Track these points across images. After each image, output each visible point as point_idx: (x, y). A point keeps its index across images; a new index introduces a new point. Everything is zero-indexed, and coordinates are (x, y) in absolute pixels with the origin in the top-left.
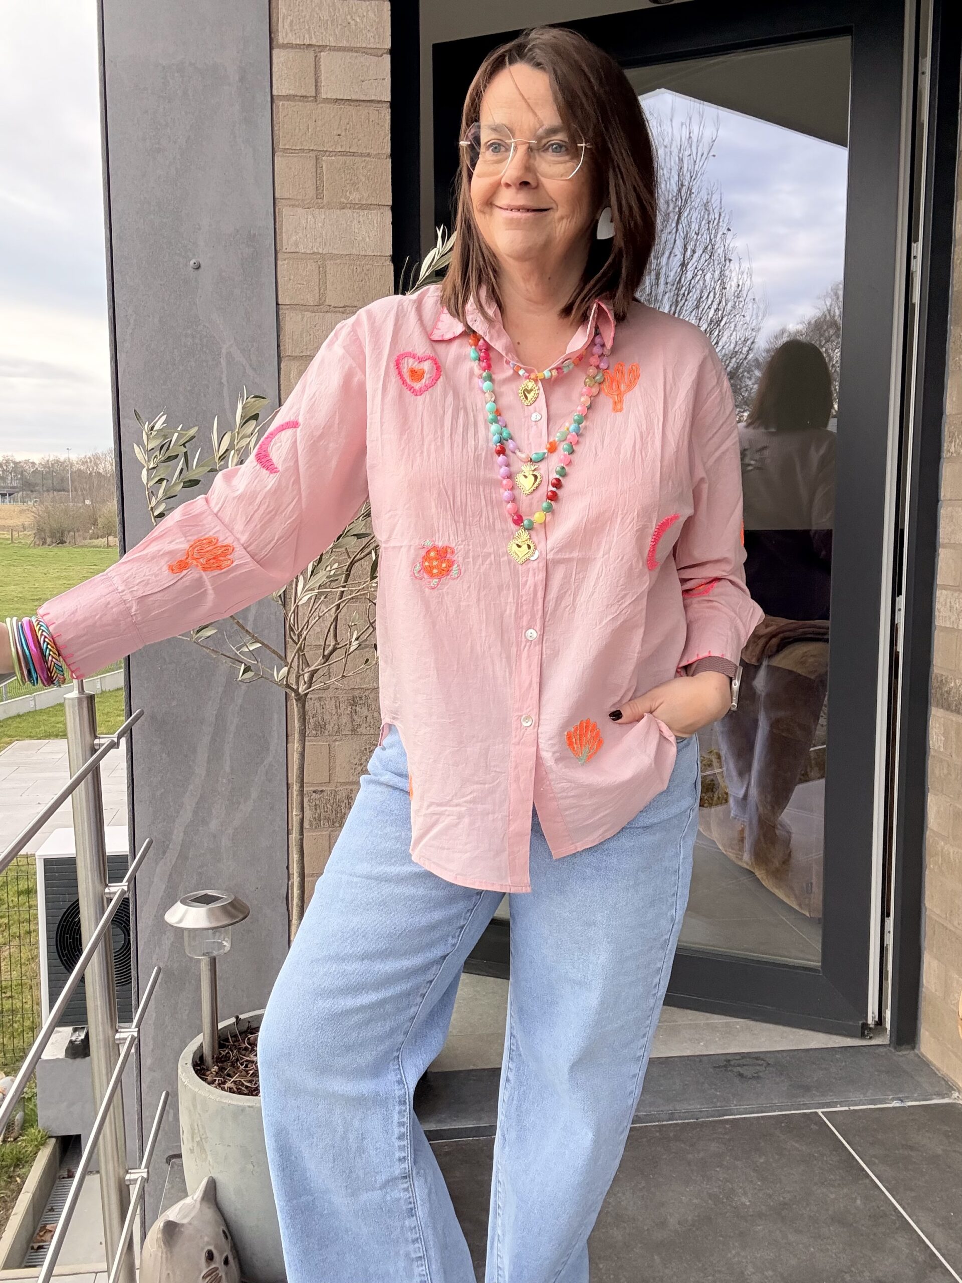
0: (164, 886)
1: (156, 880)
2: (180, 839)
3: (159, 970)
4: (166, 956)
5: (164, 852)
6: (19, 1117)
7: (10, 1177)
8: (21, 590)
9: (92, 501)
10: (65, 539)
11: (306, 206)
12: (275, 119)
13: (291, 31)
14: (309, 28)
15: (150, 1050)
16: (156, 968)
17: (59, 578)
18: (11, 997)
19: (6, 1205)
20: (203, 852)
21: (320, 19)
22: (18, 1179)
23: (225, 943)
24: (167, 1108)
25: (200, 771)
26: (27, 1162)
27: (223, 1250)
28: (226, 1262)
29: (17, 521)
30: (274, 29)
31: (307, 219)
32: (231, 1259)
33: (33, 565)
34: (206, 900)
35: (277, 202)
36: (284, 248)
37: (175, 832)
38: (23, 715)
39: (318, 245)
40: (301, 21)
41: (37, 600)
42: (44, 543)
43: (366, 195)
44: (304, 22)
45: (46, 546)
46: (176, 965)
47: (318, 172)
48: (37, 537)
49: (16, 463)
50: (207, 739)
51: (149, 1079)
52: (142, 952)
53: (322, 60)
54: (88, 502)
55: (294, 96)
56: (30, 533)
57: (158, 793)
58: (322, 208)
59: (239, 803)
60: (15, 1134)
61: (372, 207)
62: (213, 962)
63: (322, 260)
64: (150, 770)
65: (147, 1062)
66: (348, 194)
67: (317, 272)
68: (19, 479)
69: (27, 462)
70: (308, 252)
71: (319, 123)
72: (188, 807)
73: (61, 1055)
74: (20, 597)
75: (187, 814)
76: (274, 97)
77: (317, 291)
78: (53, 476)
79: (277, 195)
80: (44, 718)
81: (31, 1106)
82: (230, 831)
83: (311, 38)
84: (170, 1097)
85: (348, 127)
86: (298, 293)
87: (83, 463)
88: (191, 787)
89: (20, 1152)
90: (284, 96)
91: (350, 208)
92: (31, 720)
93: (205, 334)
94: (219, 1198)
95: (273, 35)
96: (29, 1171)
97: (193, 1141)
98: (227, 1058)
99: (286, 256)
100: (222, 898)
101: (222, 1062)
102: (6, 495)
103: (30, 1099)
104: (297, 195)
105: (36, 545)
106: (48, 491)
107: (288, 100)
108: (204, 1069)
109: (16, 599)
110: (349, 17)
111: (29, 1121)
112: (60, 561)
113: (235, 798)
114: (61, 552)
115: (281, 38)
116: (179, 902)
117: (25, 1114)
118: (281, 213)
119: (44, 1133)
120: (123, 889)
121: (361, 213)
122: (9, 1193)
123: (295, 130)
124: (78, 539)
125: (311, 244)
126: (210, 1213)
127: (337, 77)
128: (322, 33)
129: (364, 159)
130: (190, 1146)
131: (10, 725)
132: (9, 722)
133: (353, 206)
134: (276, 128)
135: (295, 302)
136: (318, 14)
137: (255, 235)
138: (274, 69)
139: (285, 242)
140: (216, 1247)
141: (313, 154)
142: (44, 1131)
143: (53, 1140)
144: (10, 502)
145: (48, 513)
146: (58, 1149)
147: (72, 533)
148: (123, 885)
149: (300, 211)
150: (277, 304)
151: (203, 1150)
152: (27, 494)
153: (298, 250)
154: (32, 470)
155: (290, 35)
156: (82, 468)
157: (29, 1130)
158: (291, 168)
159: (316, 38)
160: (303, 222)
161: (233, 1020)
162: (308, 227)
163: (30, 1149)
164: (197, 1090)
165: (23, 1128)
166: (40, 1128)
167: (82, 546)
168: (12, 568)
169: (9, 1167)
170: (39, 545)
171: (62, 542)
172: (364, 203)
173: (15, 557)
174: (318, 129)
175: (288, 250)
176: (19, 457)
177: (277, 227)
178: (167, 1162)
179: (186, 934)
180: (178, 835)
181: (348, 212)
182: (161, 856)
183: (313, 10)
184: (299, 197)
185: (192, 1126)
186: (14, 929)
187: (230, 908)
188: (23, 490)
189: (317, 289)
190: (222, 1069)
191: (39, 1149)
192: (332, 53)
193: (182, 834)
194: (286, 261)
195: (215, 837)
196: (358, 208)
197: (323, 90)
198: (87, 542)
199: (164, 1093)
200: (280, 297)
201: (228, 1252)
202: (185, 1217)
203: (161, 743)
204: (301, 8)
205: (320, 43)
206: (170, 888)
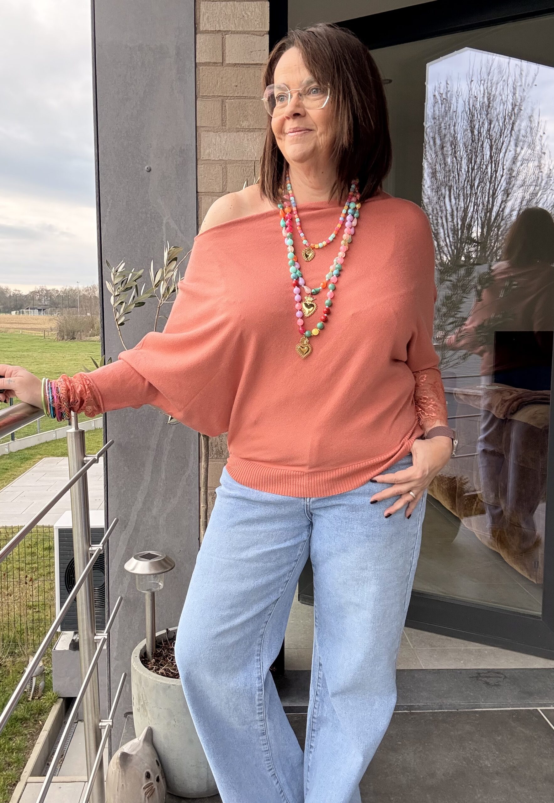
0: (125, 548)
1: (120, 544)
2: (135, 519)
3: (121, 599)
4: (126, 589)
5: (125, 527)
6: (41, 684)
7: (36, 721)
8: (49, 367)
9: (91, 314)
10: (75, 337)
11: (216, 131)
12: (197, 77)
13: (208, 22)
14: (219, 20)
15: (116, 647)
16: (119, 597)
17: (71, 360)
18: (39, 611)
19: (33, 737)
20: (148, 527)
21: (226, 14)
22: (40, 722)
23: (160, 584)
24: (125, 683)
25: (147, 478)
26: (46, 712)
27: (156, 772)
28: (158, 780)
29: (47, 326)
30: (197, 22)
31: (216, 139)
32: (160, 778)
33: (56, 352)
34: (148, 557)
35: (198, 128)
36: (202, 157)
37: (132, 515)
38: (49, 442)
39: (222, 154)
40: (214, 16)
41: (58, 373)
42: (63, 339)
43: (252, 123)
44: (216, 17)
45: (64, 341)
46: (131, 596)
47: (223, 109)
48: (59, 335)
49: (47, 291)
50: (151, 458)
51: (115, 665)
52: (112, 587)
53: (227, 40)
54: (89, 314)
55: (209, 63)
56: (55, 333)
57: (122, 491)
58: (225, 132)
59: (170, 498)
60: (39, 695)
61: (256, 130)
62: (153, 595)
63: (224, 164)
64: (118, 476)
65: (114, 654)
66: (241, 123)
67: (222, 171)
68: (49, 300)
69: (53, 290)
70: (216, 159)
71: (224, 79)
72: (140, 500)
73: (67, 648)
74: (49, 372)
75: (139, 505)
76: (197, 64)
77: (222, 184)
78: (69, 299)
79: (198, 125)
80: (61, 444)
81: (49, 678)
82: (165, 515)
83: (220, 26)
84: (127, 677)
85: (242, 81)
86: (210, 185)
87: (86, 291)
88: (142, 488)
89: (42, 706)
90: (203, 63)
91: (242, 131)
92: (54, 445)
93: (153, 211)
94: (154, 740)
95: (196, 26)
96: (47, 718)
97: (139, 704)
98: (160, 655)
99: (203, 162)
100: (158, 556)
101: (158, 657)
102: (41, 310)
103: (48, 674)
104: (210, 124)
105: (58, 340)
106: (66, 307)
107: (205, 66)
108: (147, 661)
109: (46, 372)
110: (243, 13)
111: (48, 687)
112: (72, 350)
113: (168, 495)
114: (73, 344)
115: (202, 26)
116: (133, 558)
117: (45, 683)
118: (200, 135)
119: (56, 695)
120: (100, 549)
121: (249, 134)
122: (35, 731)
123: (210, 83)
124: (83, 337)
125: (218, 155)
126: (148, 749)
127: (235, 50)
128: (227, 23)
129: (251, 100)
130: (138, 707)
131: (41, 448)
132: (41, 446)
133: (244, 130)
134: (198, 83)
135: (208, 190)
136: (224, 11)
137: (184, 150)
138: (197, 47)
139: (202, 154)
140: (152, 770)
141: (220, 99)
142: (56, 693)
143: (62, 700)
144: (43, 314)
145: (66, 320)
146: (64, 705)
147: (79, 333)
148: (100, 546)
149: (212, 134)
150: (197, 192)
151: (145, 710)
152: (54, 310)
153: (210, 159)
154: (56, 295)
155: (207, 25)
156: (86, 293)
157: (47, 693)
158: (206, 108)
159: (223, 26)
160: (214, 141)
161: (165, 631)
162: (217, 144)
163: (48, 704)
164: (142, 673)
165: (44, 691)
166: (54, 691)
167: (85, 341)
168: (44, 354)
169: (35, 714)
170: (60, 340)
171: (74, 338)
172: (251, 128)
173: (46, 347)
174: (223, 83)
175: (204, 159)
176: (49, 288)
177: (197, 144)
178: (125, 716)
179: (137, 576)
180: (133, 517)
181: (242, 134)
182: (124, 529)
183: (221, 9)
184: (211, 126)
185: (139, 695)
186: (41, 571)
187: (163, 563)
188: (51, 307)
189: (222, 182)
190: (157, 661)
191: (53, 705)
192: (232, 35)
193: (136, 516)
194: (203, 166)
195: (155, 518)
196: (248, 131)
197: (227, 58)
198: (88, 338)
199: (123, 674)
200: (198, 187)
201: (159, 774)
202: (134, 751)
203: (124, 461)
204: (214, 8)
205: (226, 29)
206: (129, 549)
